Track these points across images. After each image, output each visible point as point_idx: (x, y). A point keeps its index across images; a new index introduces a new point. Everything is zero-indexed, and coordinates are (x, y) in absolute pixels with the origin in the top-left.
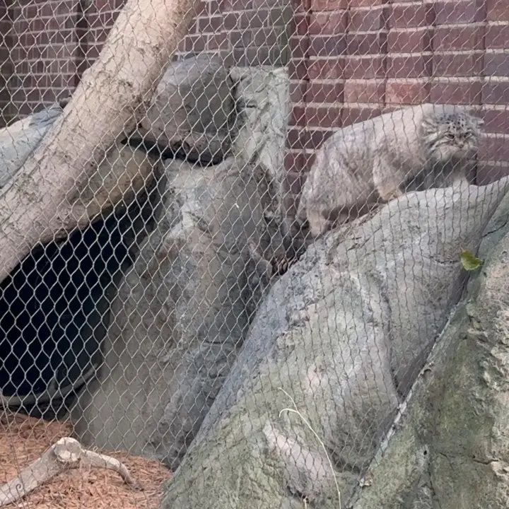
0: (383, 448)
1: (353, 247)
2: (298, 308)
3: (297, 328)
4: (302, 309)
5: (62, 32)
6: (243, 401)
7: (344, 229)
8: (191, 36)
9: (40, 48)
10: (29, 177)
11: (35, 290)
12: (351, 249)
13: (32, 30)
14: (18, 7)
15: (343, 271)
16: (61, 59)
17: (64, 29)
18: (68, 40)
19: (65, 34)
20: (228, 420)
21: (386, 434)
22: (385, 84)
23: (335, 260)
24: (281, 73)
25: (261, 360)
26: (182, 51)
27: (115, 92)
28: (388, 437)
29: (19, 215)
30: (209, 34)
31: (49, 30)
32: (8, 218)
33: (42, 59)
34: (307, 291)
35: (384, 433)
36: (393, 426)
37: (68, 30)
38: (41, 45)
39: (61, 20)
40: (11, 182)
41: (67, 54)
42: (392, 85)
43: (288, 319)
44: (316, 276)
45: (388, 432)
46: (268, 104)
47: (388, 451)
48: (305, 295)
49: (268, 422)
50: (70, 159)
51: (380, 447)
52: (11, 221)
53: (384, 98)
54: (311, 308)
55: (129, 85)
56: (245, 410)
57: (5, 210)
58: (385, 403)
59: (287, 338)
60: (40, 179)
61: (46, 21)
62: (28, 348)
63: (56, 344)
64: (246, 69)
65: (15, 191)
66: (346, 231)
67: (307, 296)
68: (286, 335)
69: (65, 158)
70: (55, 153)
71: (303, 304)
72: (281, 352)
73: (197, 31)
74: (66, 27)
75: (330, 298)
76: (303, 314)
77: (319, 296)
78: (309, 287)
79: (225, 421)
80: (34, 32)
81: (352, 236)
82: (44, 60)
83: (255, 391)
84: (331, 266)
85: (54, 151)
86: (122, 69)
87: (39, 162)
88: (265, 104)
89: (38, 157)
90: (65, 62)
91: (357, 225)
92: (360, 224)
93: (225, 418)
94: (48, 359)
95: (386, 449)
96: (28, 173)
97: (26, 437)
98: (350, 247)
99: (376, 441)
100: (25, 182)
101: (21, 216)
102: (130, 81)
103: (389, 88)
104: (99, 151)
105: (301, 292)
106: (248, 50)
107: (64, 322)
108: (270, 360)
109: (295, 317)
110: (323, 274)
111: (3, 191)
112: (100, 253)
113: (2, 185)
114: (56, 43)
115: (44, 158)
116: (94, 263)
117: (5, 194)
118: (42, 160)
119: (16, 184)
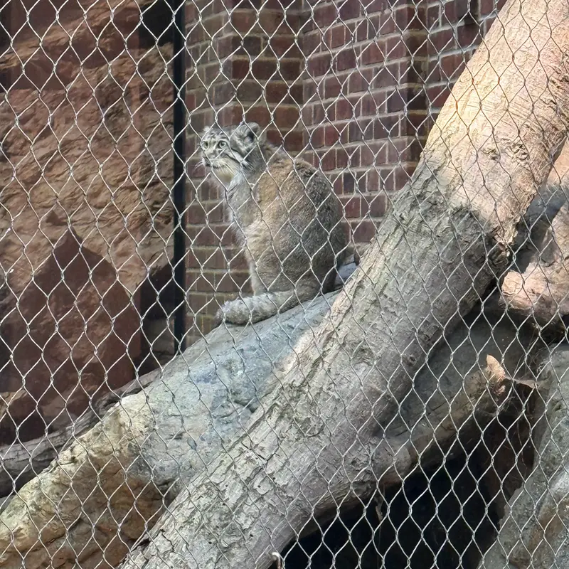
5: (384, 120)
9: (348, 149)
10: (300, 390)
13: (332, 120)
14: (309, 81)
16: (382, 168)
17: (386, 115)
18: (394, 134)
19: (389, 122)
29: (283, 459)
31: (361, 118)
32: (265, 466)
33: (350, 170)
37: (392, 115)
38: (349, 145)
39: (380, 98)
40: (269, 401)
41: (393, 159)
50: (371, 354)
52: (269, 469)
57: (258, 451)
60: (319, 394)
61: (354, 101)
65: (275, 416)
69: (362, 354)
70: (344, 344)
74: (389, 111)
80: (337, 122)
82: (354, 171)
85: (341, 342)
90: (389, 171)
96: (297, 384)
100: (292, 399)
101: (287, 461)
104: (423, 337)
111: (255, 417)
112: (371, 539)
113: (254, 406)
114: (373, 139)
115: (324, 354)
116: (360, 557)
117: (258, 423)
118: (320, 359)
119: (276, 404)
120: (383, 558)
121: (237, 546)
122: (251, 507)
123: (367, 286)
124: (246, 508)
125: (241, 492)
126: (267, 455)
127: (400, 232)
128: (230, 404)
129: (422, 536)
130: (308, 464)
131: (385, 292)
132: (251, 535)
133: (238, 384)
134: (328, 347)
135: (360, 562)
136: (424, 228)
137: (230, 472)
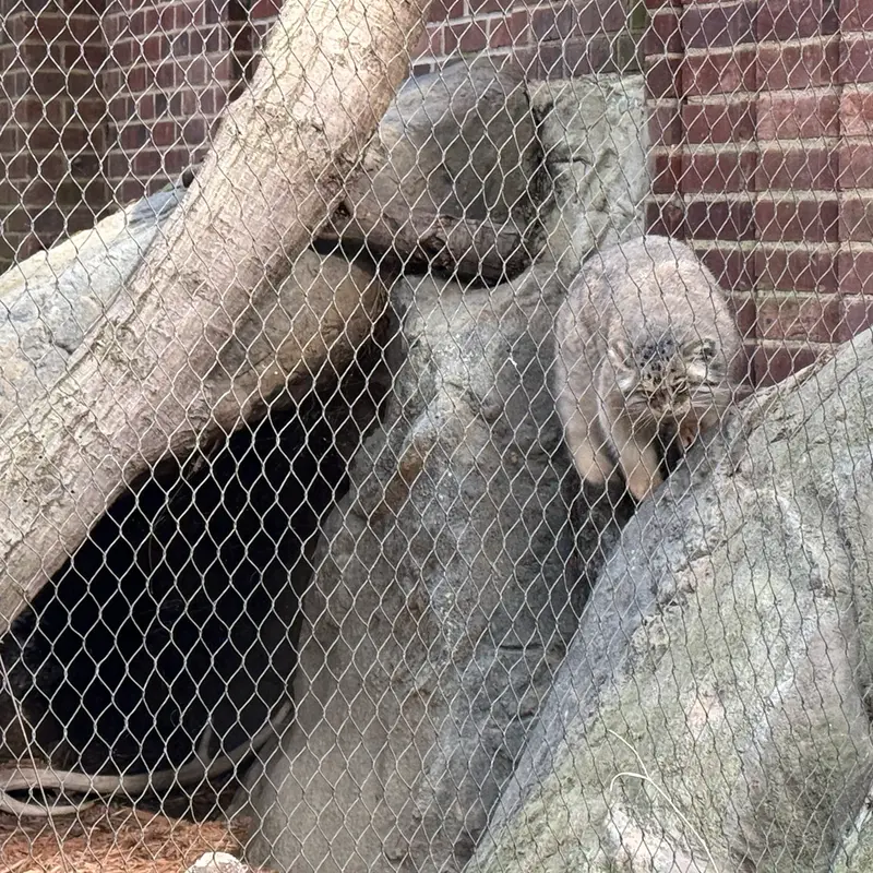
0: (849, 849)
1: (780, 437)
2: (674, 568)
3: (672, 609)
4: (683, 568)
6: (568, 764)
7: (762, 400)
8: (453, 23)
10: (125, 327)
11: (105, 554)
12: (775, 440)
15: (761, 486)
16: (200, 88)
17: (204, 26)
20: (539, 804)
21: (854, 819)
22: (837, 99)
23: (746, 466)
24: (631, 88)
25: (603, 679)
26: (438, 54)
27: (288, 146)
28: (859, 826)
29: (107, 406)
30: (489, 18)
32: (87, 414)
33: (163, 90)
34: (691, 533)
35: (849, 818)
36: (867, 801)
37: (212, 26)
40: (90, 341)
42: (852, 98)
43: (654, 590)
44: (708, 500)
45: (858, 813)
46: (608, 153)
47: (860, 854)
48: (688, 539)
49: (617, 805)
51: (841, 846)
52: (92, 418)
53: (837, 125)
54: (700, 565)
55: (318, 130)
56: (570, 780)
58: (850, 755)
59: (651, 629)
62: (97, 671)
63: (156, 660)
64: (564, 84)
66: (766, 406)
67: (690, 541)
68: (652, 624)
69: (193, 284)
70: (175, 276)
71: (684, 560)
72: (641, 661)
73: (466, 13)
74: (209, 23)
75: (734, 545)
76: (683, 579)
77: (714, 541)
78: (694, 522)
79: (532, 807)
81: (778, 414)
83: (591, 742)
84: (738, 477)
85: (172, 273)
86: (301, 98)
87: (144, 297)
88: (601, 152)
89: (140, 286)
91: (788, 391)
92: (793, 389)
93: (533, 801)
94: (141, 691)
95: (854, 851)
96: (122, 320)
97: (145, 857)
98: (773, 438)
99: (835, 833)
100: (117, 338)
101: (111, 408)
102: (318, 121)
103: (846, 106)
105: (678, 534)
106: (568, 45)
107: (168, 616)
108: (621, 678)
109: (667, 587)
110: (721, 495)
111: (73, 360)
112: (234, 471)
113: (72, 347)
114: (189, 55)
115: (152, 287)
116: (223, 492)
117: (77, 365)
118: (149, 291)
119: (98, 344)
120: (249, 493)
121: (56, 504)
122: (74, 460)
123: (201, 208)
124: (66, 461)
125: (60, 443)
126: (89, 400)
127: (237, 147)
128: (44, 345)
129: (291, 468)
130: (137, 411)
131: (221, 216)
132: (73, 492)
133: (53, 322)
134: (157, 279)
135: (223, 499)
136: (265, 144)
137: (46, 420)
